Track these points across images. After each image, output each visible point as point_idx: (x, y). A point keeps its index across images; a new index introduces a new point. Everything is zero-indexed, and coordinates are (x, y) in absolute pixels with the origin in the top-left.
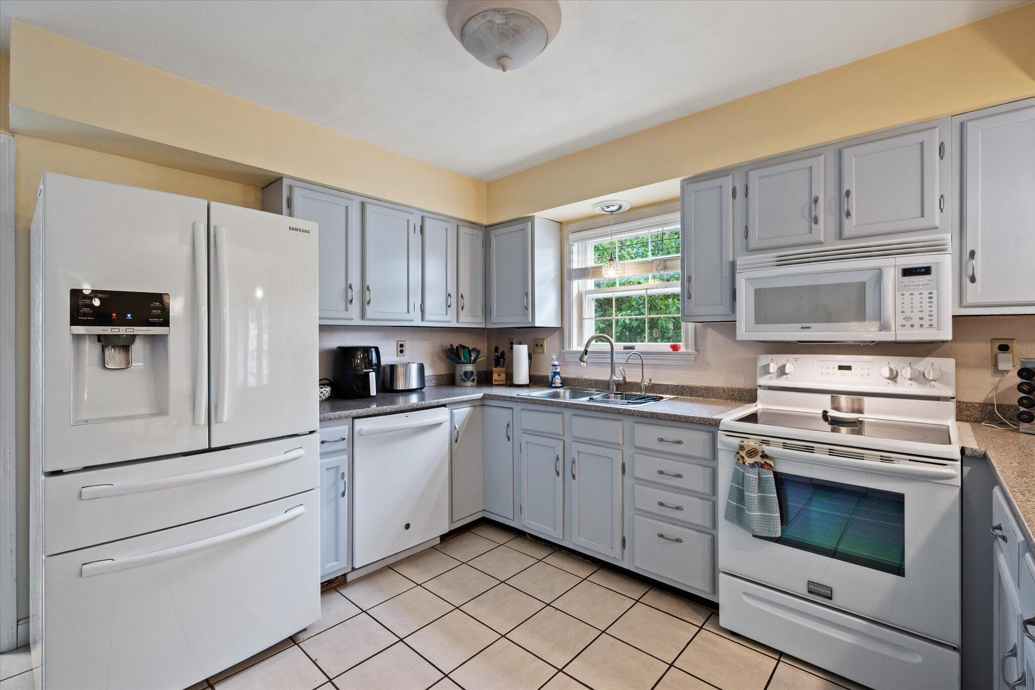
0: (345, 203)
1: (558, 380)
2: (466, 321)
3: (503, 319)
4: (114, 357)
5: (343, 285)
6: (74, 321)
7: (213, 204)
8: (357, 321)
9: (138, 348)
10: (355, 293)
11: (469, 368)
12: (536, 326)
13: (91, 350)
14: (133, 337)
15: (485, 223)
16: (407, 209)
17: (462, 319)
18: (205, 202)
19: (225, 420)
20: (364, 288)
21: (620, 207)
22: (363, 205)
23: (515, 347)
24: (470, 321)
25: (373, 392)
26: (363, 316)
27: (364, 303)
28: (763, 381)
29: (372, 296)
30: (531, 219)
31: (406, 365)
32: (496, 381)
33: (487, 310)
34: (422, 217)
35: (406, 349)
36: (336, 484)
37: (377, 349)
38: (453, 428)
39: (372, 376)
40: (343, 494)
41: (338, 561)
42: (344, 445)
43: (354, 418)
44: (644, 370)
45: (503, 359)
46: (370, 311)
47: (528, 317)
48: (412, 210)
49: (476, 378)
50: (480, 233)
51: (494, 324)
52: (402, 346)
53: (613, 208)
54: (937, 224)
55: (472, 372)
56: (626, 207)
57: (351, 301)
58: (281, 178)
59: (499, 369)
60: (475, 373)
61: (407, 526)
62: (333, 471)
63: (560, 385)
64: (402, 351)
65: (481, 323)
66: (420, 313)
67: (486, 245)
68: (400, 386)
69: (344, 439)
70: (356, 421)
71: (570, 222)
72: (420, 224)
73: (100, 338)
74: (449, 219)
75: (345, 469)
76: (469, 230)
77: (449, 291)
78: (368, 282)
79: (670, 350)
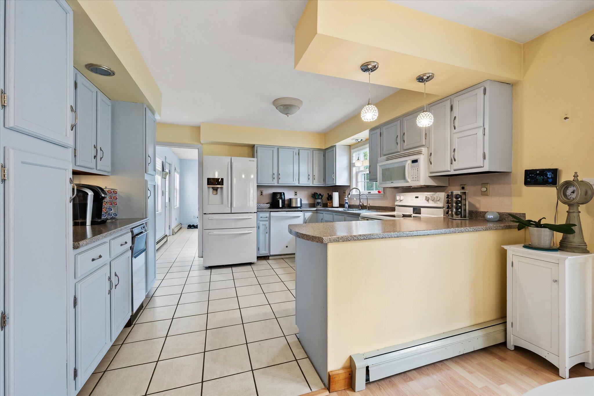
0: (273, 149)
1: (347, 205)
2: (316, 184)
3: (329, 183)
4: (215, 192)
5: (272, 174)
6: (208, 184)
7: (232, 157)
8: (276, 184)
9: (219, 190)
10: (275, 176)
11: (319, 201)
12: (337, 185)
13: (211, 190)
14: (218, 188)
15: (324, 148)
16: (293, 148)
17: (314, 183)
18: (230, 157)
19: (234, 206)
20: (279, 174)
21: (362, 140)
22: (278, 149)
23: (333, 193)
24: (317, 184)
25: (281, 206)
26: (278, 183)
27: (279, 179)
28: (396, 203)
29: (280, 176)
30: (335, 146)
31: (296, 199)
32: (329, 206)
33: (324, 180)
34: (299, 150)
35: (298, 194)
36: (265, 230)
37: (284, 193)
38: (305, 219)
39: (280, 201)
40: (267, 233)
41: (265, 251)
42: (267, 219)
43: (270, 212)
44: (368, 201)
45: (330, 198)
46: (280, 181)
47: (334, 182)
48: (295, 148)
49: (322, 204)
50: (322, 153)
51: (327, 185)
52: (296, 193)
53: (359, 140)
54: (424, 144)
55: (320, 202)
56: (364, 140)
57: (274, 178)
58: (255, 145)
59: (329, 201)
60: (321, 203)
61: (287, 247)
62: (264, 226)
63: (348, 207)
64: (296, 195)
65: (323, 185)
66: (298, 181)
67: (324, 156)
68: (294, 205)
69: (267, 217)
70: (271, 213)
71: (352, 145)
72: (298, 152)
73: (213, 188)
74: (309, 149)
75: (268, 226)
76: (317, 152)
77: (309, 174)
78: (279, 173)
79: (378, 193)
